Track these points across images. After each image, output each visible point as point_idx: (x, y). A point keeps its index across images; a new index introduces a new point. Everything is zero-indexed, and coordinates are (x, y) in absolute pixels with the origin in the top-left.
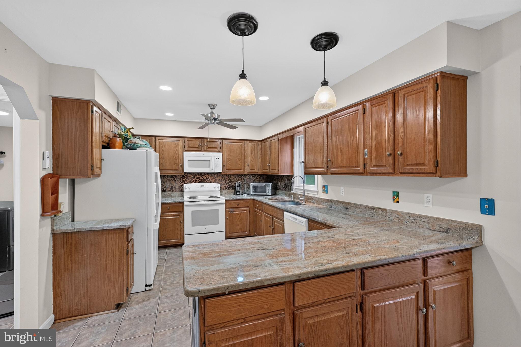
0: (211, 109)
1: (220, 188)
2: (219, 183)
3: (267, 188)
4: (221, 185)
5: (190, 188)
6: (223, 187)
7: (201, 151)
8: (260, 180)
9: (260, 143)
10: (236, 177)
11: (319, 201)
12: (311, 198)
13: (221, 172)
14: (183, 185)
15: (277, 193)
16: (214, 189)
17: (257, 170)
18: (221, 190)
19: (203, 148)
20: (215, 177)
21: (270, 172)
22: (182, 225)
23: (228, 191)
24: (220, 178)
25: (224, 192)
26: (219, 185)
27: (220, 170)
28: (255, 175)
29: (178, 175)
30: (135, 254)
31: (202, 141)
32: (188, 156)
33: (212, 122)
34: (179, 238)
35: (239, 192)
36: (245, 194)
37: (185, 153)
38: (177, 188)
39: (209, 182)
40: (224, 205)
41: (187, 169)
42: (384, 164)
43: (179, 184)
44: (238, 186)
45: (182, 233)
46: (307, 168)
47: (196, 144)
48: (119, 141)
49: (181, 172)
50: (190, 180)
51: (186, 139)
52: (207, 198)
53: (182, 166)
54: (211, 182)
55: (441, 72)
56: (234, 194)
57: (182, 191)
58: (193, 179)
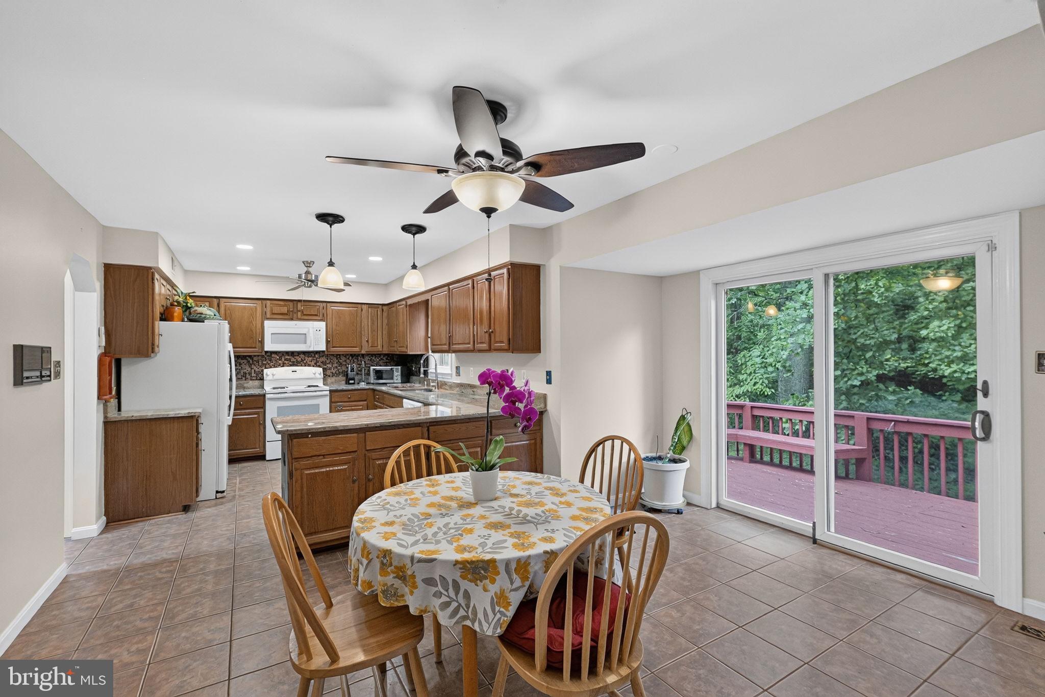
0: (306, 266)
1: (324, 374)
2: (321, 367)
3: (396, 374)
4: (324, 370)
5: (274, 375)
6: (328, 373)
7: (292, 319)
8: (386, 362)
9: (385, 308)
10: (348, 359)
11: (451, 386)
12: (444, 383)
13: (324, 351)
14: (262, 371)
15: (411, 380)
16: (313, 376)
17: (381, 346)
18: (324, 377)
19: (295, 315)
20: (315, 358)
21: (398, 350)
22: (262, 428)
23: (337, 378)
24: (323, 359)
25: (329, 380)
26: (321, 370)
27: (322, 347)
28: (380, 355)
29: (255, 356)
31: (294, 304)
32: (272, 327)
33: (308, 285)
34: (258, 447)
35: (353, 379)
36: (363, 383)
37: (267, 323)
38: (253, 375)
39: (305, 366)
40: (328, 399)
41: (269, 346)
43: (257, 370)
44: (351, 372)
45: (262, 440)
46: (434, 344)
47: (285, 310)
48: (178, 311)
49: (260, 351)
50: (274, 362)
51: (268, 302)
52: (302, 388)
53: (262, 342)
54: (309, 365)
56: (346, 384)
57: (262, 379)
58: (280, 362)
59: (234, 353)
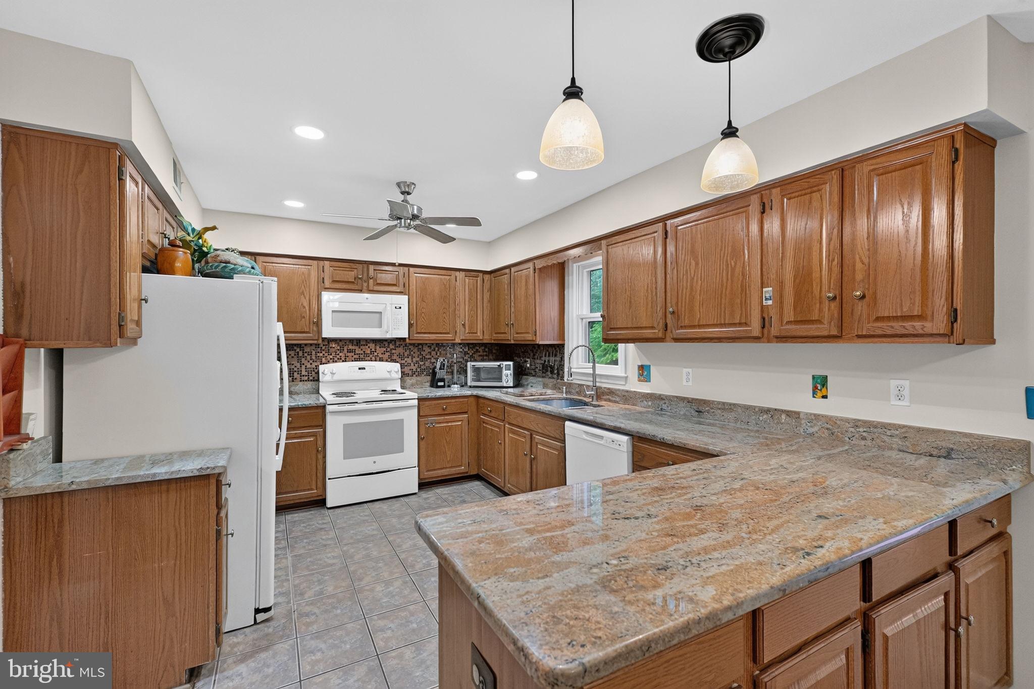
0: (403, 193)
1: (402, 372)
2: (398, 362)
3: (505, 372)
4: (402, 366)
5: (334, 374)
6: (407, 370)
7: (361, 291)
8: (483, 356)
9: (487, 277)
10: (434, 350)
11: (628, 397)
12: (611, 392)
13: (405, 338)
14: (317, 367)
15: (524, 382)
16: (388, 376)
17: (482, 334)
18: (402, 377)
19: (365, 284)
20: (389, 349)
21: (511, 337)
22: (320, 456)
23: (419, 378)
24: (400, 350)
25: (409, 381)
26: (398, 365)
27: (403, 333)
28: (474, 345)
29: (306, 345)
30: (232, 535)
31: (363, 268)
32: (331, 300)
33: (405, 223)
34: (314, 487)
35: (443, 380)
36: (456, 386)
37: (326, 296)
38: (304, 373)
39: (376, 361)
40: (416, 410)
41: (328, 331)
42: (815, 317)
43: (309, 366)
44: (440, 369)
45: (320, 475)
46: (611, 328)
47: (350, 276)
48: (182, 256)
49: (317, 338)
50: (333, 354)
51: (327, 263)
52: (375, 394)
53: (318, 324)
54: (381, 360)
55: (965, 125)
56: (432, 386)
57: (317, 380)
58: (341, 354)
59: (286, 340)
